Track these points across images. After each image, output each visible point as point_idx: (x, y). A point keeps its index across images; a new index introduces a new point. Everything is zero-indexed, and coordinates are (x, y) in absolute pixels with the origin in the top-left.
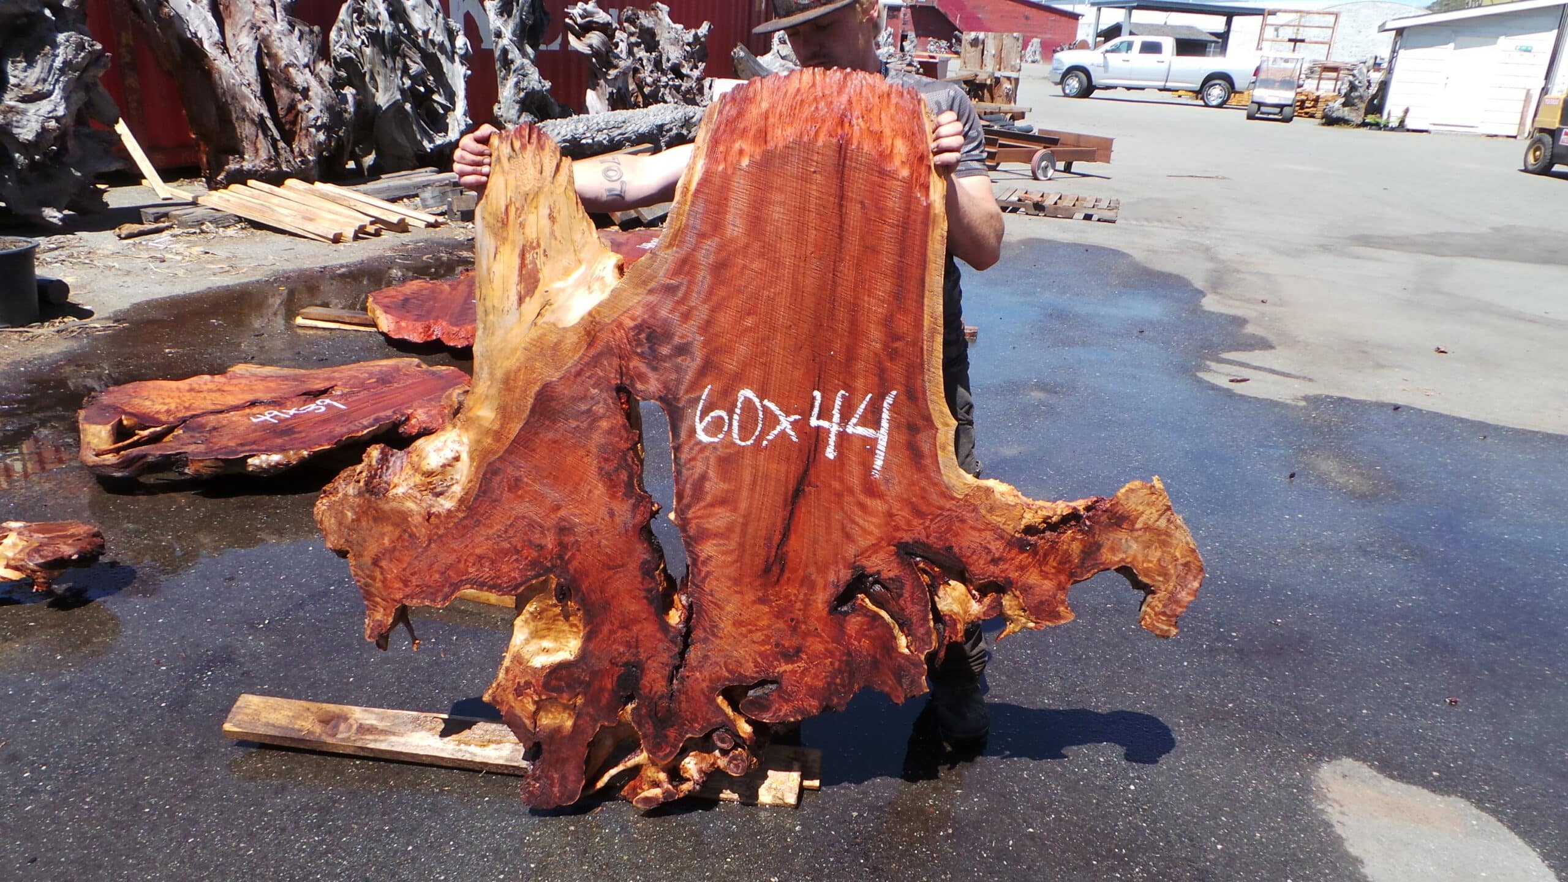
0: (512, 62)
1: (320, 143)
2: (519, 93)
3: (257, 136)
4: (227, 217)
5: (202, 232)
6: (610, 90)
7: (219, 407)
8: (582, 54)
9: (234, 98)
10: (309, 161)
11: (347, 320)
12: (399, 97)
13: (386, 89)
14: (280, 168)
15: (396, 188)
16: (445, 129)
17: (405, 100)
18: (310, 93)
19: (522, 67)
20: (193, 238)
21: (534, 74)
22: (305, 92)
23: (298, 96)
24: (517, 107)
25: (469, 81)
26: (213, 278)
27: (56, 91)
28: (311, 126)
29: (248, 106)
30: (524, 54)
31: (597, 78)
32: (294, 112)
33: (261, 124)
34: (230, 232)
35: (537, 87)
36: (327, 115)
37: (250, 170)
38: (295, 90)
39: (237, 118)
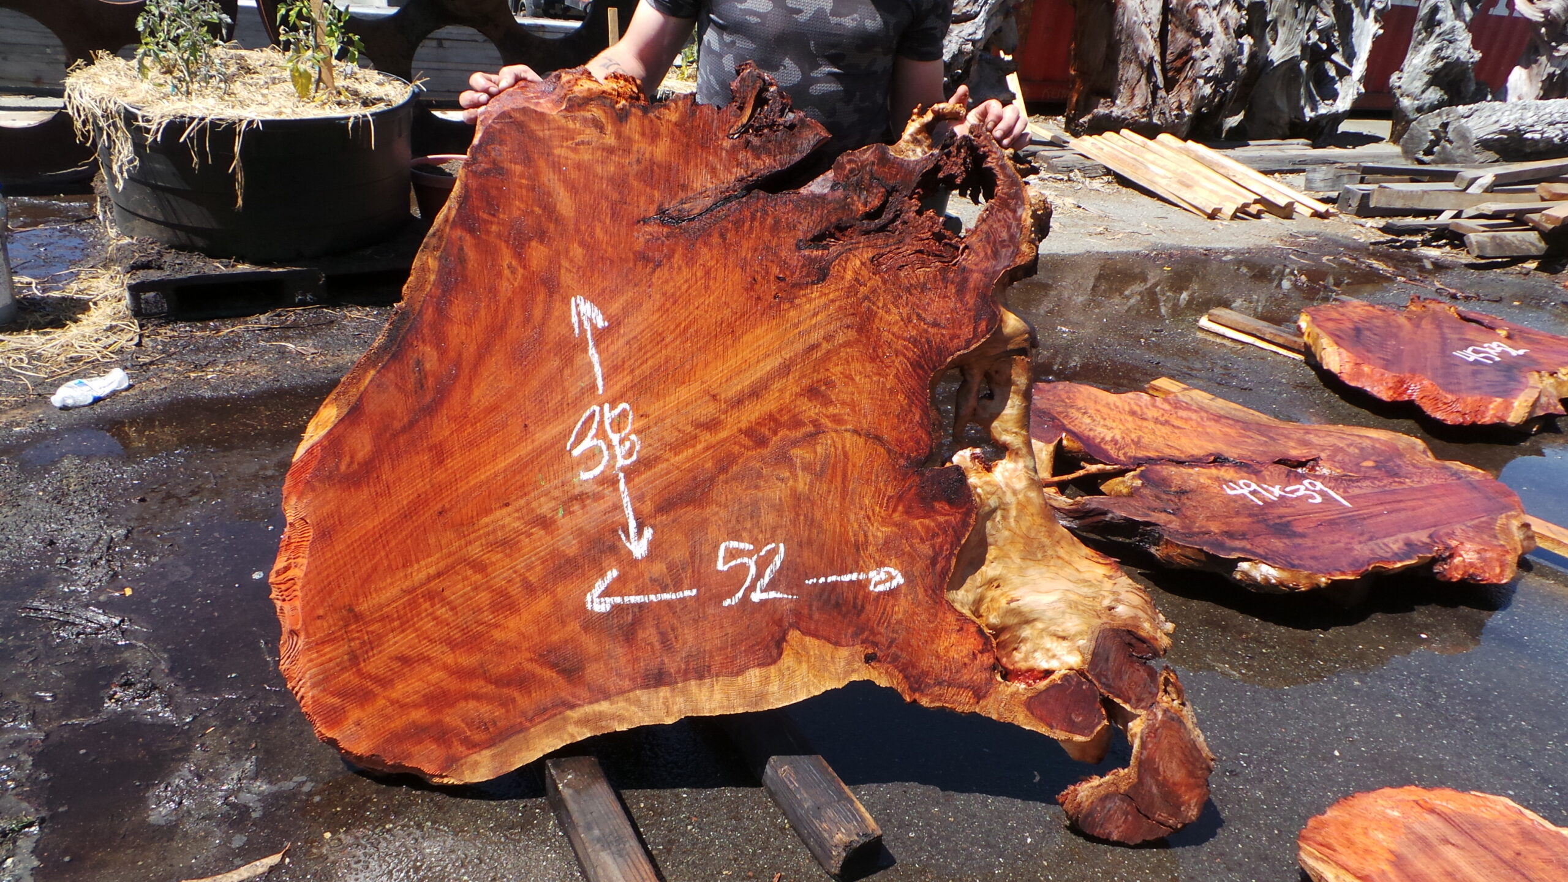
0: (1439, 23)
1: (1203, 97)
2: (1435, 62)
3: (1139, 81)
4: (1095, 167)
5: (1069, 180)
6: (1552, 70)
7: (1177, 454)
8: (1528, 21)
9: (1130, 37)
10: (1184, 116)
11: (1267, 337)
12: (1298, 53)
13: (1286, 43)
14: (1151, 119)
15: (1271, 160)
16: (1334, 96)
17: (1303, 58)
18: (1212, 40)
19: (1453, 30)
20: (1060, 185)
21: (1465, 40)
22: (1206, 39)
23: (1198, 42)
24: (1426, 78)
25: (1377, 41)
26: (1089, 239)
27: (982, 14)
28: (1200, 77)
29: (1142, 46)
30: (1458, 14)
31: (1537, 53)
32: (1185, 58)
33: (1149, 71)
34: (1097, 184)
35: (1464, 56)
36: (1222, 66)
37: (1119, 117)
38: (1197, 34)
39: (1124, 59)
